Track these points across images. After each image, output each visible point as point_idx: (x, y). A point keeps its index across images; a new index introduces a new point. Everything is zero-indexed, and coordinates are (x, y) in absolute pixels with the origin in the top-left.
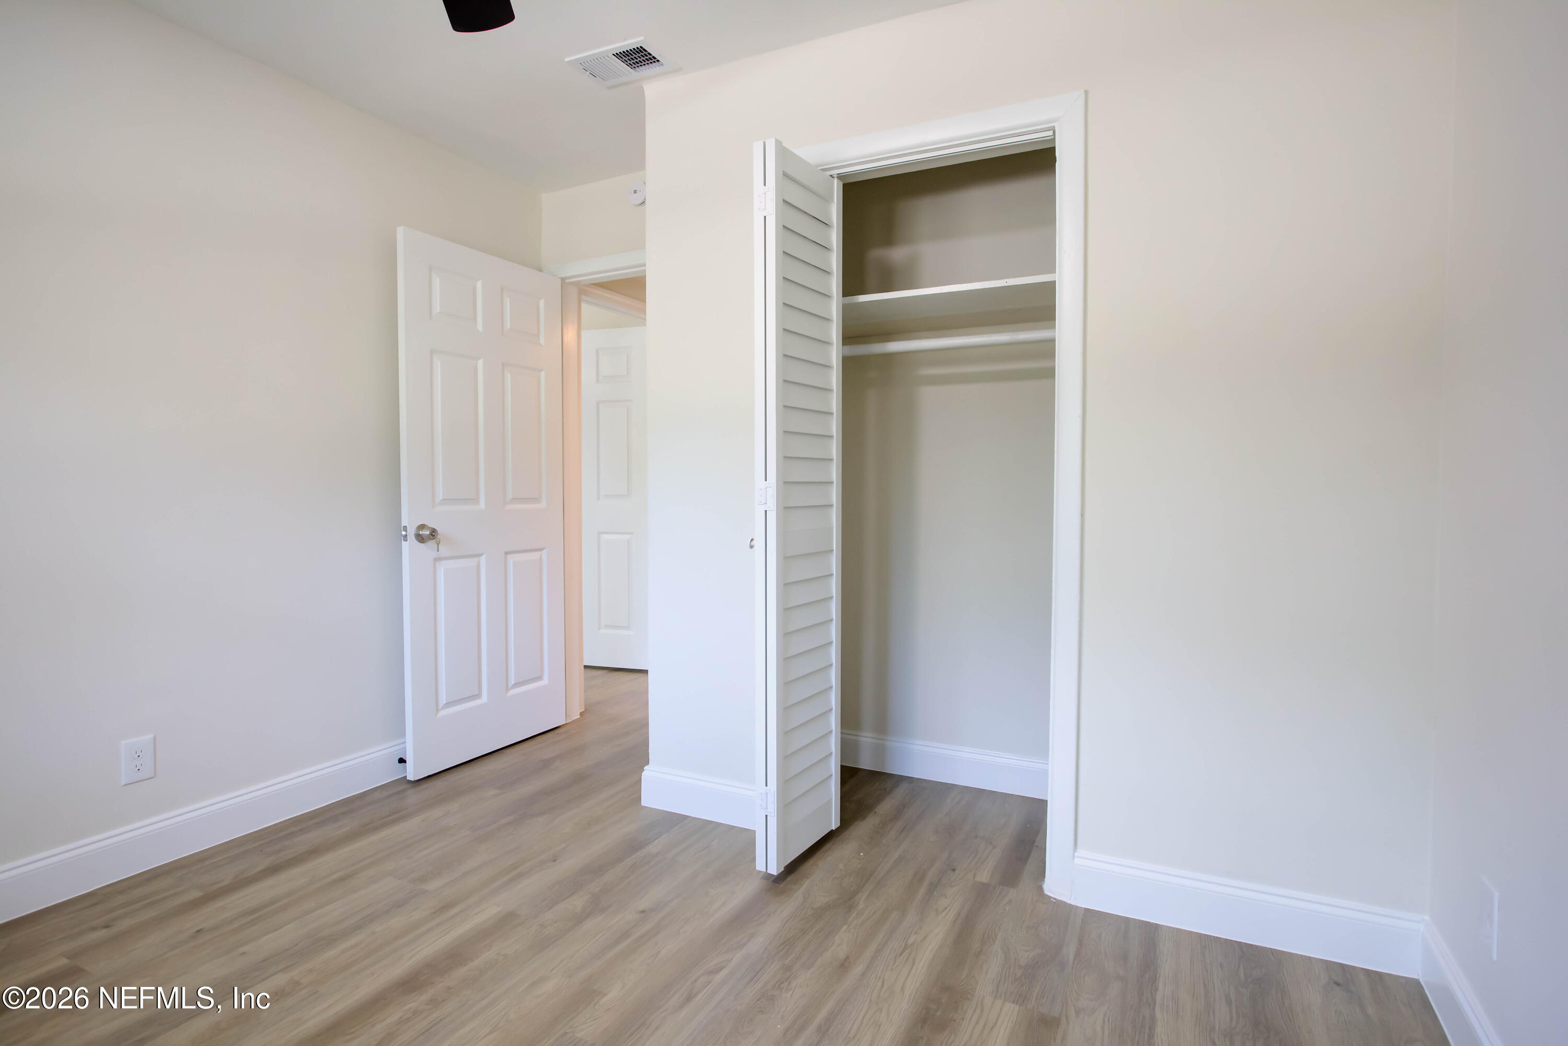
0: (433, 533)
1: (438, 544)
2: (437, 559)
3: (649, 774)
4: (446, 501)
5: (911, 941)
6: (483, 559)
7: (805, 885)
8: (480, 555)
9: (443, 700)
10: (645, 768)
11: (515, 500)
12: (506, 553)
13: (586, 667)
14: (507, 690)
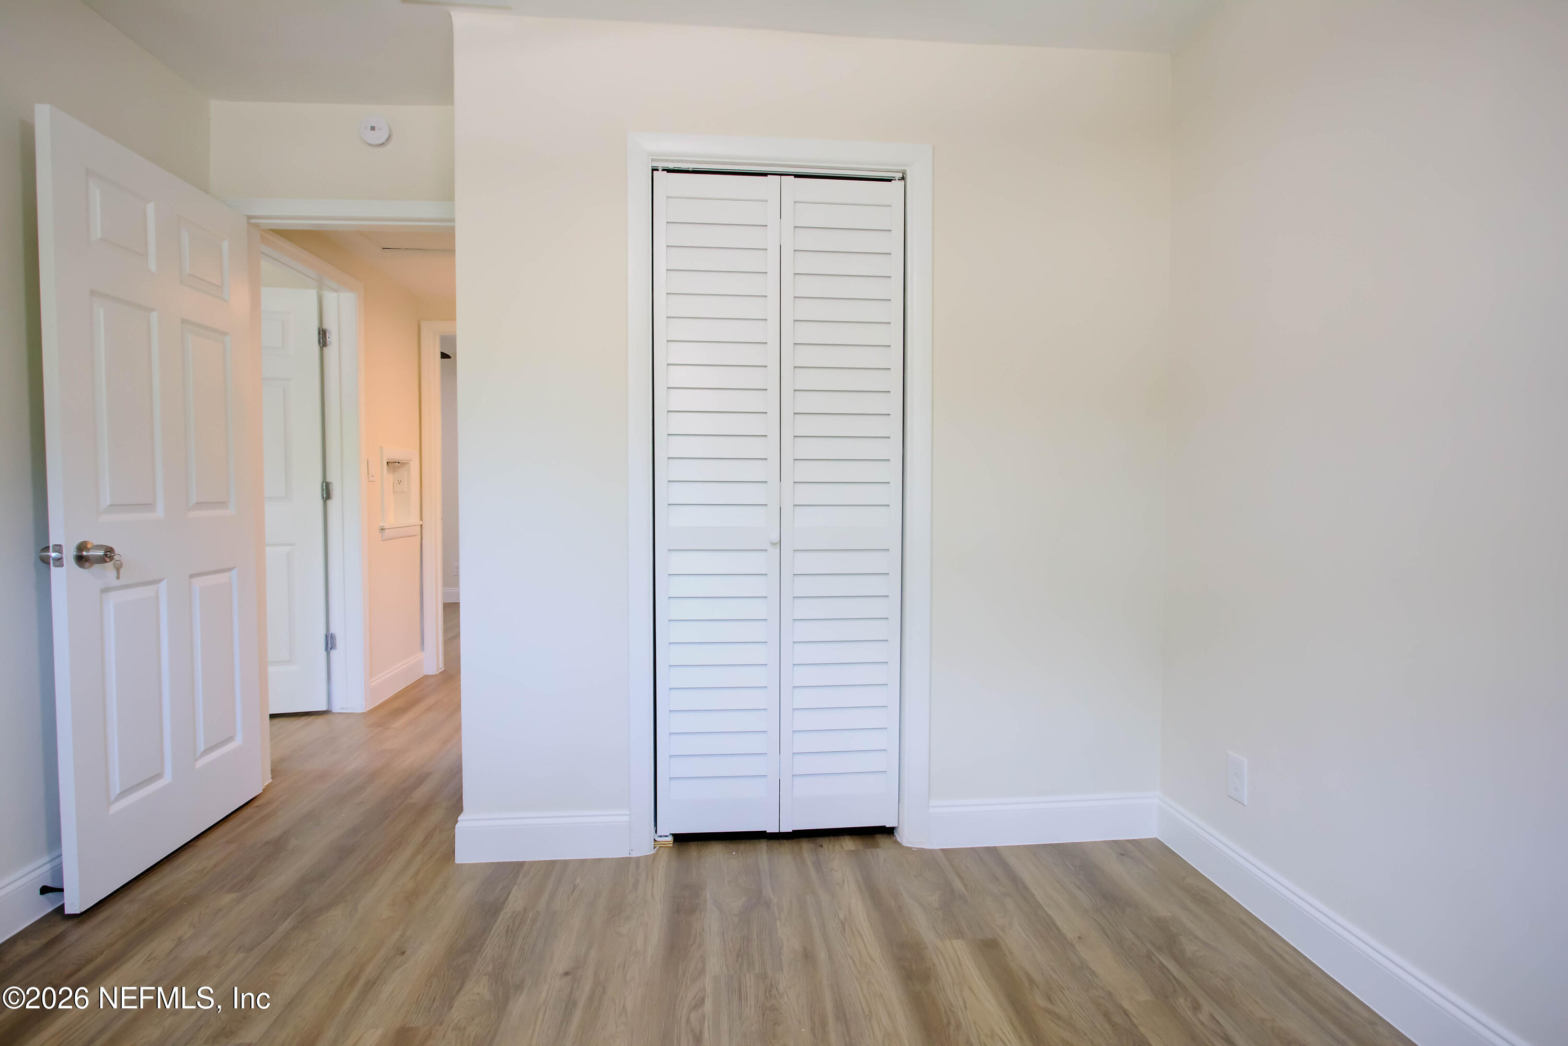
0: (108, 554)
1: (118, 569)
2: (105, 590)
3: (464, 823)
4: (115, 507)
5: (842, 917)
6: (163, 586)
7: (708, 894)
8: (159, 581)
9: (116, 789)
10: (459, 818)
11: (200, 505)
12: (192, 576)
13: (273, 716)
14: (196, 760)
